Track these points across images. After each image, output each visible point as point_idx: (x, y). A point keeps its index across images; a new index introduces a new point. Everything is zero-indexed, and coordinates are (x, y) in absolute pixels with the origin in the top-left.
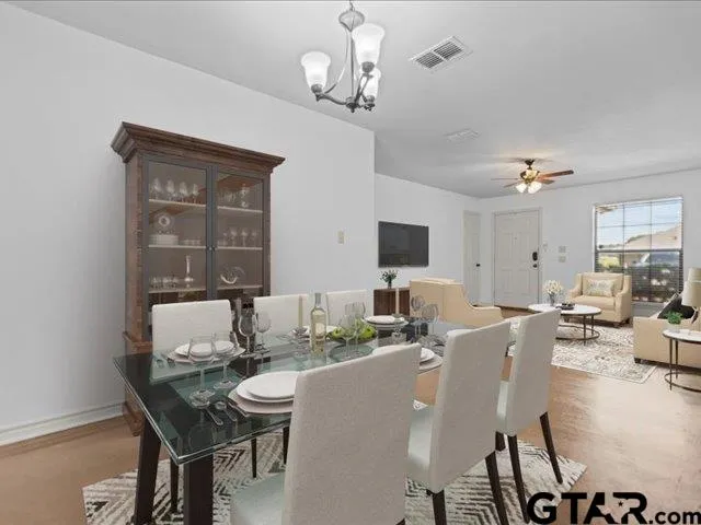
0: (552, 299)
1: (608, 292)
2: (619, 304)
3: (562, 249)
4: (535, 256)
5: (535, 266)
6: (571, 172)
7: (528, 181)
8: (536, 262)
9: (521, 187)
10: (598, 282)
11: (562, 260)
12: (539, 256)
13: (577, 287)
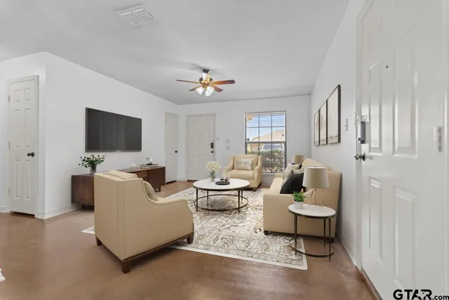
0: (213, 175)
1: (249, 167)
2: (256, 175)
3: (228, 141)
4: (212, 145)
5: (212, 152)
6: (232, 82)
7: (205, 85)
8: (212, 150)
9: (200, 90)
10: (244, 160)
11: (228, 148)
12: (215, 145)
13: (231, 165)
